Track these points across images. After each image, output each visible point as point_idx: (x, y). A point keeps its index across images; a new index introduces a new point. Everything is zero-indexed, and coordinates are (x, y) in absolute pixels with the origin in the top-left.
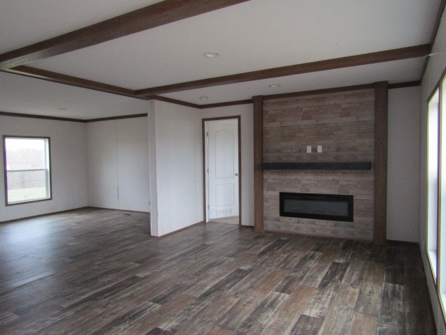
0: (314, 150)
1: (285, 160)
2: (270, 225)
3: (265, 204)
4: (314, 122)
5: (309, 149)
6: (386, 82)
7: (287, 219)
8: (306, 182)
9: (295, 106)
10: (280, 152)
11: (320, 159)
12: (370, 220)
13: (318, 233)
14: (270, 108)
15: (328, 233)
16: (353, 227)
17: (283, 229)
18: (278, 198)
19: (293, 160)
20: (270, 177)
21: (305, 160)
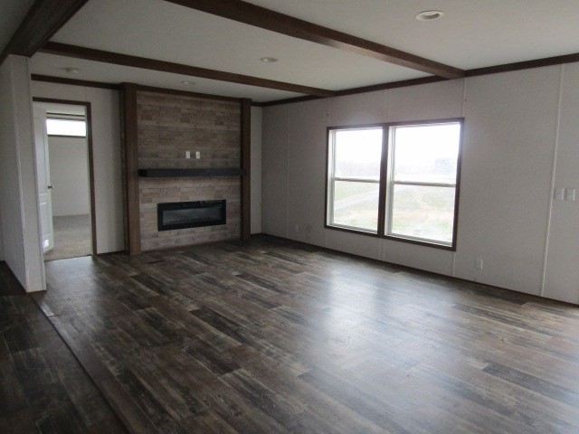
0: (193, 155)
1: (162, 165)
2: (147, 245)
3: (141, 220)
4: (192, 126)
5: (188, 155)
6: (250, 100)
7: (166, 233)
8: (185, 190)
9: (173, 105)
10: (157, 156)
11: (199, 166)
12: (237, 220)
13: (198, 241)
14: (144, 102)
15: (206, 239)
16: (226, 229)
17: (162, 245)
18: (156, 210)
19: (172, 166)
20: (146, 187)
21: (184, 166)
